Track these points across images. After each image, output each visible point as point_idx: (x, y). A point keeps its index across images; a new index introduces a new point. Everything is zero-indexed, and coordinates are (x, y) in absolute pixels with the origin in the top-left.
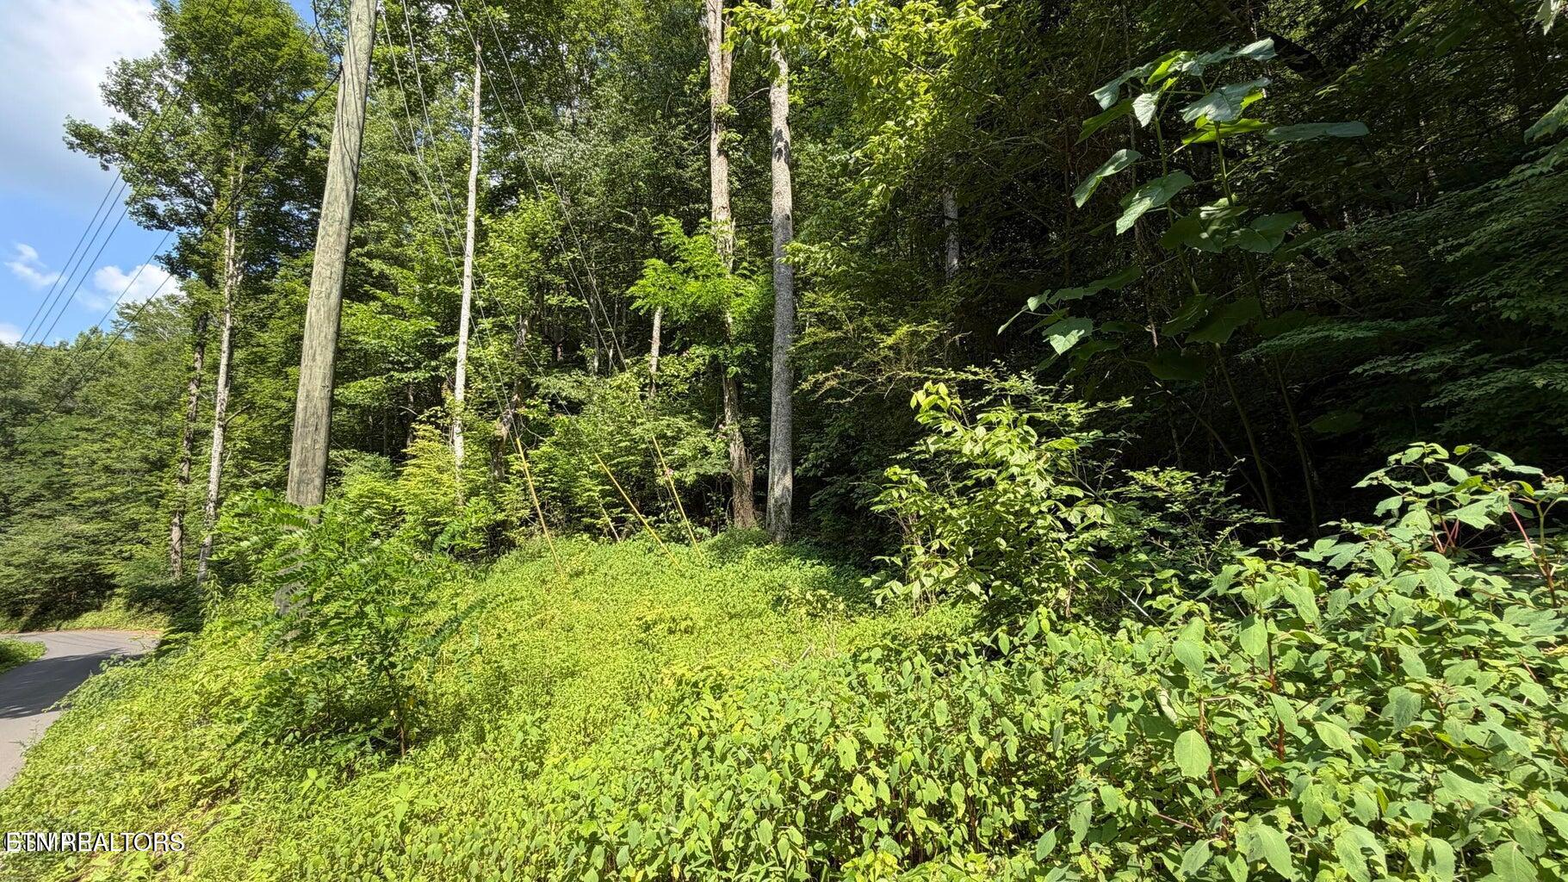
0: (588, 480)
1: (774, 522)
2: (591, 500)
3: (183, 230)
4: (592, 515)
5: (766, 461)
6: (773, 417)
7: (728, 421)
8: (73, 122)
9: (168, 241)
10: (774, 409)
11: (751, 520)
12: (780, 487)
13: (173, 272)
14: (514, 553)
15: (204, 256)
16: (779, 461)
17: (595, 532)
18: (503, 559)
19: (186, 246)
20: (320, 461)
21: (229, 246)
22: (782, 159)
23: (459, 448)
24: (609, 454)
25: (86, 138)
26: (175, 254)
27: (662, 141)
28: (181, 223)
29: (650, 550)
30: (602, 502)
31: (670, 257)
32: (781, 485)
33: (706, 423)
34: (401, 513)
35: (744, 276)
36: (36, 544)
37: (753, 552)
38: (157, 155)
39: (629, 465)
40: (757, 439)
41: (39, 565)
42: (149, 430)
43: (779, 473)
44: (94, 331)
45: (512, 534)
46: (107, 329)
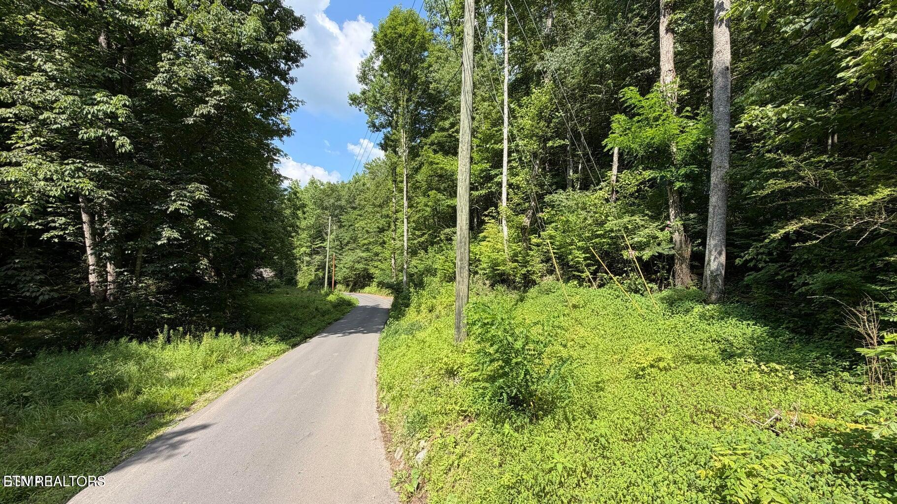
0: (576, 251)
1: (709, 286)
2: (578, 262)
3: (384, 130)
4: (579, 271)
5: (704, 244)
6: (711, 215)
7: (672, 217)
8: (350, 95)
9: (380, 136)
10: (711, 210)
11: (688, 281)
12: (716, 263)
13: (383, 149)
14: (536, 286)
15: (392, 141)
16: (715, 245)
17: (581, 281)
18: (531, 290)
19: (386, 138)
20: (467, 258)
21: (403, 137)
22: (724, 25)
23: (506, 231)
24: (588, 237)
25: (354, 100)
26: (383, 142)
27: (621, 33)
28: (384, 127)
29: (618, 296)
30: (584, 263)
31: (630, 112)
32: (716, 261)
33: (654, 218)
34: (479, 260)
35: (687, 117)
36: (351, 261)
37: (698, 309)
38: (376, 101)
39: (602, 244)
40: (694, 228)
41: (352, 268)
42: (378, 215)
43: (714, 253)
44: (357, 174)
45: (534, 277)
46: (361, 173)
